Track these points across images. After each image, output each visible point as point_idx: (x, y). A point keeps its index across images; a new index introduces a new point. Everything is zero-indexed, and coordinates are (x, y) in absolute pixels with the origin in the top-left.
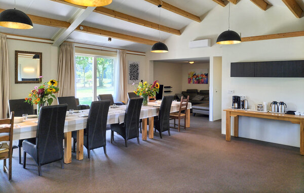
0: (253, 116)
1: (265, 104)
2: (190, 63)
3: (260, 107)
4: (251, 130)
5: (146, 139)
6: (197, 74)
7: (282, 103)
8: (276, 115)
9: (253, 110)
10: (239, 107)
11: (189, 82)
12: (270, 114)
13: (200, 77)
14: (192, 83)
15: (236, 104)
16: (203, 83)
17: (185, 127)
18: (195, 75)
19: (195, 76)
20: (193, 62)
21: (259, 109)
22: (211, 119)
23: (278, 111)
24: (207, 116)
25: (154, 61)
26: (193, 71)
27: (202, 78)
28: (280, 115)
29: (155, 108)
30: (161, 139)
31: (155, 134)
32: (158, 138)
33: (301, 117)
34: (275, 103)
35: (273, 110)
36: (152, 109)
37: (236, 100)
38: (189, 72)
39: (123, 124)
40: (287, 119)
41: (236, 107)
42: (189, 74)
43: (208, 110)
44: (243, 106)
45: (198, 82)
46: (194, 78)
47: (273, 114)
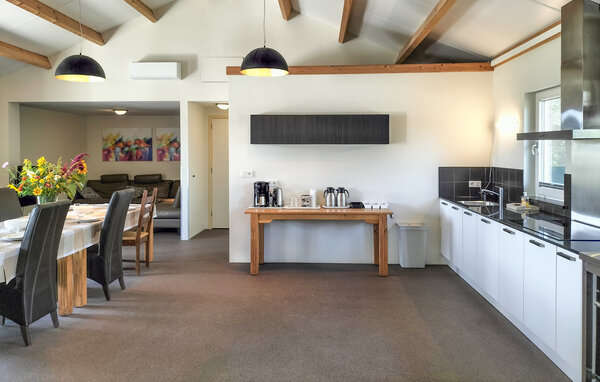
0: (291, 217)
1: (312, 193)
2: (118, 112)
3: (306, 199)
4: (288, 246)
5: (70, 311)
6: (124, 140)
7: (342, 190)
8: (333, 211)
9: (293, 206)
10: (267, 205)
11: (106, 158)
12: (323, 211)
13: (133, 147)
14: (112, 159)
15: (263, 199)
16: (141, 159)
17: (147, 262)
18: (120, 140)
19: (121, 144)
20: (124, 112)
21: (305, 203)
22: (185, 235)
23: (336, 205)
24: (176, 231)
25: (22, 105)
26: (115, 132)
27: (137, 149)
28: (339, 211)
29: (89, 225)
30: (109, 303)
31: (91, 293)
32: (102, 301)
33: (382, 211)
34: (330, 190)
35: (328, 204)
36: (81, 231)
37: (262, 189)
38: (105, 135)
39: (13, 282)
40: (351, 218)
41: (263, 203)
42: (106, 140)
43: (178, 218)
44: (275, 200)
45: (129, 157)
46: (118, 149)
47: (328, 211)
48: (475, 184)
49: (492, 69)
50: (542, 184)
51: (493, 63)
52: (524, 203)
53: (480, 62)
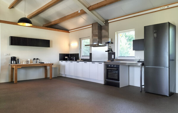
1: (29, 60)
3: (28, 62)
23: (36, 63)
35: (34, 63)
48: (66, 57)
49: (69, 32)
50: (82, 56)
51: (70, 31)
52: (80, 60)
53: (67, 31)
